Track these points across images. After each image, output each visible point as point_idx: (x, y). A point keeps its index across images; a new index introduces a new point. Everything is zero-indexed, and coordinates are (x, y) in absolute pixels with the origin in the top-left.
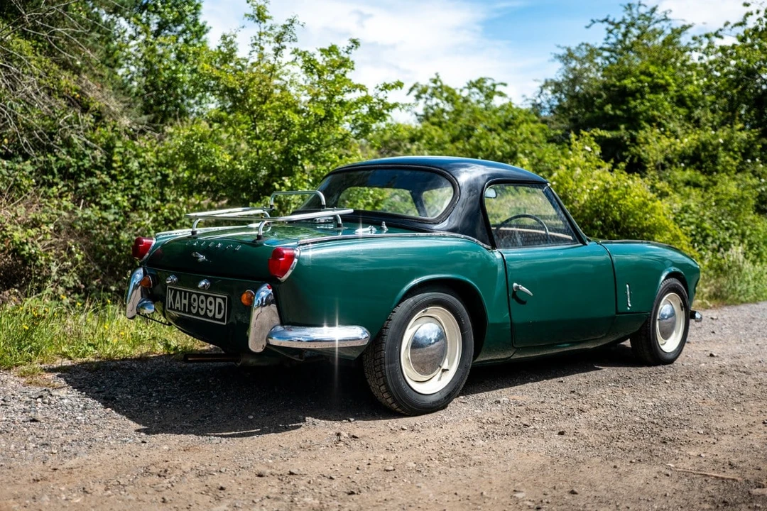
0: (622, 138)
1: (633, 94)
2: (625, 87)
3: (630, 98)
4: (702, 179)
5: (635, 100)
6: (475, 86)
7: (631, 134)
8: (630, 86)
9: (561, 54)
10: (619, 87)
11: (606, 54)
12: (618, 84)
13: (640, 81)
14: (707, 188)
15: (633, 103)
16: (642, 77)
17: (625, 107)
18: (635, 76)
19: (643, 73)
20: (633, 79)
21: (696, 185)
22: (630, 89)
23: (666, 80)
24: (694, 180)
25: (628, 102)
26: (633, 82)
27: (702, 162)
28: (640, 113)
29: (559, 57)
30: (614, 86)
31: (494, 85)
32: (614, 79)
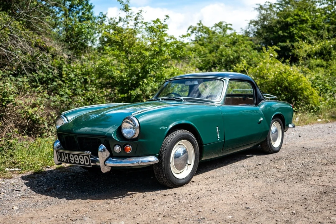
0: (288, 46)
1: (291, 25)
2: (288, 22)
3: (291, 27)
4: (324, 63)
5: (293, 28)
6: (218, 26)
7: (292, 44)
8: (290, 21)
9: (257, 8)
10: (285, 22)
11: (278, 6)
12: (284, 20)
13: (295, 19)
14: (327, 67)
15: (292, 29)
16: (296, 17)
17: (288, 31)
18: (292, 17)
19: (295, 15)
20: (291, 18)
21: (322, 66)
22: (290, 23)
23: (306, 18)
24: (321, 64)
25: (290, 29)
26: (291, 20)
27: (324, 55)
28: (296, 34)
29: (257, 9)
30: (282, 22)
31: (227, 25)
32: (283, 19)
